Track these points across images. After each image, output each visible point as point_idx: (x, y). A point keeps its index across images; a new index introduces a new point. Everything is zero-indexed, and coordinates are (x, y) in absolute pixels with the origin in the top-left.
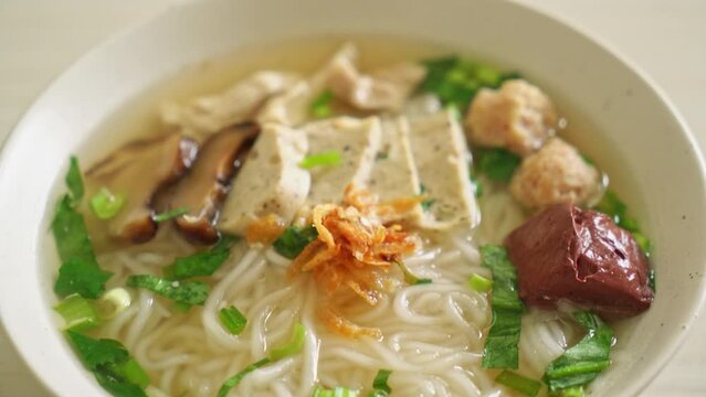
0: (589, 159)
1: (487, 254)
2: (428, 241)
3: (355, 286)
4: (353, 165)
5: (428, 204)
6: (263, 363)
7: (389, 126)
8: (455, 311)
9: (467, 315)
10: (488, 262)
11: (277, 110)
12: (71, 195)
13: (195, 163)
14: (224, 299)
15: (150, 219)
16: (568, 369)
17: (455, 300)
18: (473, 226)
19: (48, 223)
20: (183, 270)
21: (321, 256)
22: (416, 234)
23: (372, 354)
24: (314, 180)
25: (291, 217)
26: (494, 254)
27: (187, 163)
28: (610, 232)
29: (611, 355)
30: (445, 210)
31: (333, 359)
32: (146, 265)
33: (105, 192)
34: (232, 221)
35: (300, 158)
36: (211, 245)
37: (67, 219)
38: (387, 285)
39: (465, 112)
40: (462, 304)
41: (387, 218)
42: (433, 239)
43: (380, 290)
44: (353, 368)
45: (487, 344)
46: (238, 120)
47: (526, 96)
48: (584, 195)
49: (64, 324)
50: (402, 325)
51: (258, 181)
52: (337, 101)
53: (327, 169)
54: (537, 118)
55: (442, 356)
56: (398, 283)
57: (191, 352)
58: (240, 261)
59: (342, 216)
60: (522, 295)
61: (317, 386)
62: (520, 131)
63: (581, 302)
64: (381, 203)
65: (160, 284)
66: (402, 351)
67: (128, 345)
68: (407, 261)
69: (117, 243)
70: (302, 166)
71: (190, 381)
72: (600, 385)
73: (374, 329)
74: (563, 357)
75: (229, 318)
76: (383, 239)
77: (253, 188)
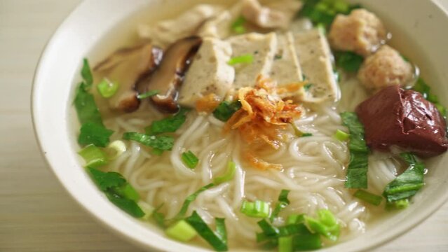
0: (406, 58)
1: (345, 118)
2: (309, 110)
3: (265, 138)
4: (261, 63)
5: (308, 87)
6: (209, 186)
7: (282, 38)
8: (327, 153)
9: (335, 156)
10: (346, 123)
11: (211, 29)
12: (85, 82)
13: (162, 62)
14: (183, 147)
15: (136, 97)
16: (399, 188)
17: (327, 146)
18: (336, 100)
19: (72, 100)
20: (157, 129)
21: (244, 120)
22: (301, 105)
23: (277, 180)
24: (237, 73)
25: (223, 95)
26: (350, 118)
27: (157, 62)
28: (422, 103)
29: (425, 179)
30: (318, 90)
31: (253, 183)
32: (134, 126)
33: (106, 80)
34: (187, 98)
35: (228, 59)
36: (173, 113)
37: (83, 98)
38: (285, 137)
39: (328, 29)
40: (332, 149)
41: (284, 96)
42: (312, 109)
43: (281, 141)
44: (265, 189)
45: (347, 173)
46: (186, 35)
47: (367, 19)
48: (404, 80)
49: (85, 163)
50: (295, 162)
51: (202, 73)
52: (248, 23)
53: (244, 65)
54: (373, 32)
55: (321, 181)
56: (292, 136)
57: (164, 179)
58: (193, 122)
59: (257, 95)
60: (369, 142)
61: (244, 200)
62: (363, 41)
63: (405, 147)
64: (279, 87)
65: (143, 138)
66: (296, 178)
67: (125, 175)
68: (296, 122)
69: (115, 112)
70: (230, 64)
71: (165, 197)
72: (418, 198)
73: (277, 165)
74: (395, 181)
75: (188, 159)
76: (282, 109)
77: (199, 78)
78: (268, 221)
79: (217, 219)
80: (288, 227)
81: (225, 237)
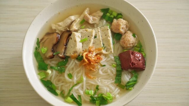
0: (134, 35)
1: (115, 58)
3: (91, 68)
4: (90, 41)
5: (104, 48)
6: (76, 85)
9: (112, 72)
10: (116, 60)
12: (37, 47)
13: (60, 38)
14: (68, 71)
15: (53, 54)
16: (130, 84)
17: (110, 70)
19: (34, 56)
20: (60, 64)
21: (85, 63)
23: (95, 82)
24: (82, 44)
25: (79, 53)
26: (117, 58)
28: (138, 54)
29: (137, 80)
30: (107, 49)
31: (88, 83)
32: (53, 63)
33: (44, 48)
35: (80, 40)
37: (37, 54)
38: (97, 67)
42: (106, 55)
44: (92, 85)
45: (116, 78)
48: (134, 44)
49: (40, 78)
50: (100, 75)
54: (125, 26)
55: (108, 82)
56: (100, 66)
57: (63, 82)
58: (70, 63)
59: (89, 56)
65: (56, 68)
66: (101, 81)
67: (52, 81)
68: (101, 62)
69: (47, 59)
70: (80, 42)
71: (64, 88)
72: (136, 87)
73: (95, 77)
74: (129, 81)
75: (69, 76)
77: (72, 47)
78: (93, 96)
79: (79, 95)
80: (99, 97)
81: (81, 101)
